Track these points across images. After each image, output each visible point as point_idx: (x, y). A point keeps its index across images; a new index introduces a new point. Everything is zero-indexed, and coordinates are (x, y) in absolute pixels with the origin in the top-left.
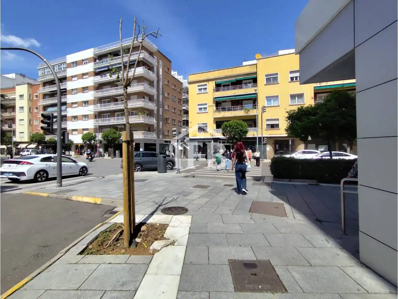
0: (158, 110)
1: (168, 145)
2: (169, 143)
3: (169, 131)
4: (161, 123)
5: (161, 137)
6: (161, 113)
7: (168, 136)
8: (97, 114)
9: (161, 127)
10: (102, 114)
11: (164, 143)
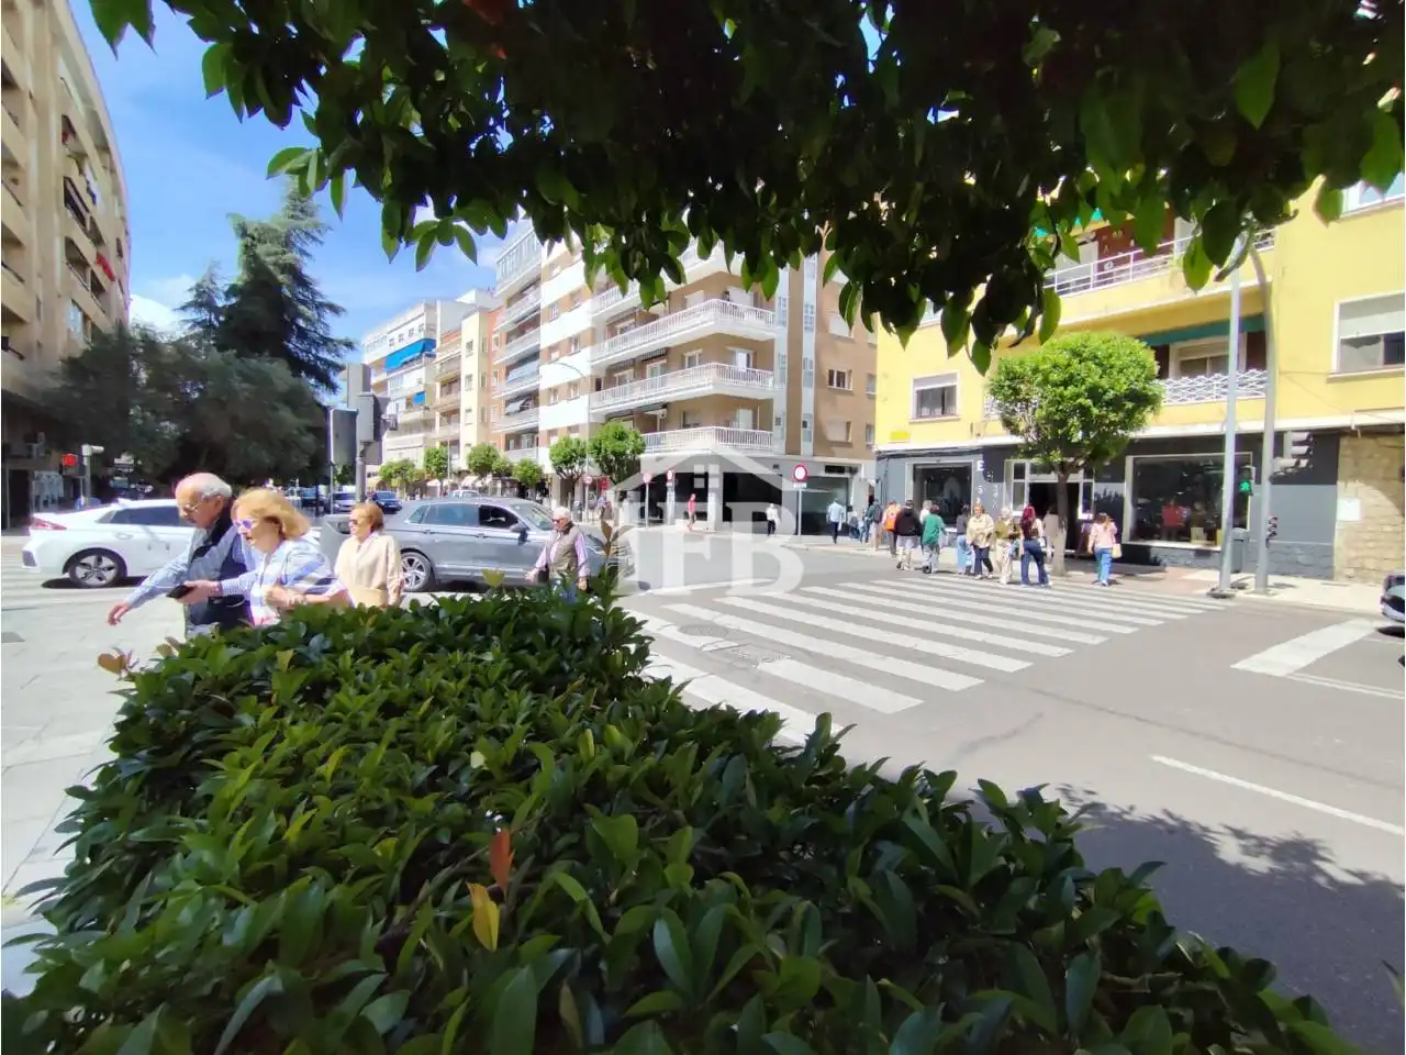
0: (795, 343)
1: (846, 483)
2: (847, 475)
3: (848, 424)
4: (808, 394)
5: (807, 447)
6: (808, 351)
7: (847, 444)
8: (602, 375)
9: (807, 407)
10: (616, 375)
11: (823, 474)
